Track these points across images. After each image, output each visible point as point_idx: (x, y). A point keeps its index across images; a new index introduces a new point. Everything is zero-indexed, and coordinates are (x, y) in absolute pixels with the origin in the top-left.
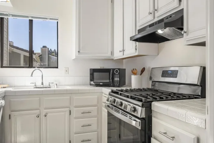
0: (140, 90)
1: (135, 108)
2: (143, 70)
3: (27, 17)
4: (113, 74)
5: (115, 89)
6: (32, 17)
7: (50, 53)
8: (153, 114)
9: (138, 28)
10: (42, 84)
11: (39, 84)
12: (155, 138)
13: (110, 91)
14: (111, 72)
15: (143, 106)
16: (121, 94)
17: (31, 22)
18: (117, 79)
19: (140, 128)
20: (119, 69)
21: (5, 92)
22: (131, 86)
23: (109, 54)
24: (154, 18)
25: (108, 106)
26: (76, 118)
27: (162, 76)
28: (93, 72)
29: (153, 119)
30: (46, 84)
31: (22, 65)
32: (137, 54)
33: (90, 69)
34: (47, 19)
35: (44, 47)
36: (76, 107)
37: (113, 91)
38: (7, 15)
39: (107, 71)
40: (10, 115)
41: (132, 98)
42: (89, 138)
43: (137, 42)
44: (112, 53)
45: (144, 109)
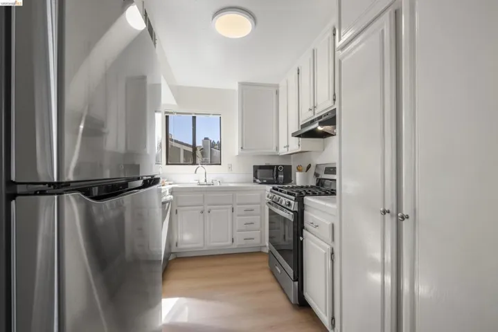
0: (302, 187)
1: (289, 203)
2: (309, 167)
3: (190, 114)
4: (277, 171)
5: (276, 186)
6: (196, 114)
7: (213, 145)
8: (306, 208)
9: (301, 124)
10: (206, 181)
11: (202, 181)
12: (306, 230)
13: (271, 188)
14: (275, 169)
15: (295, 200)
16: (281, 191)
17: (194, 118)
18: (281, 176)
19: (292, 220)
20: (283, 166)
21: (172, 188)
22: (295, 183)
23: (274, 150)
24: (314, 114)
25: (269, 203)
26: (239, 216)
27: (325, 173)
28: (257, 169)
29: (305, 212)
30: (209, 181)
31: (182, 162)
32: (300, 150)
33: (254, 166)
34: (209, 114)
35: (206, 139)
36: (238, 204)
37: (274, 188)
38: (172, 113)
39: (271, 167)
40: (176, 211)
41: (288, 193)
42: (251, 237)
43: (300, 139)
44: (277, 149)
45: (297, 203)
